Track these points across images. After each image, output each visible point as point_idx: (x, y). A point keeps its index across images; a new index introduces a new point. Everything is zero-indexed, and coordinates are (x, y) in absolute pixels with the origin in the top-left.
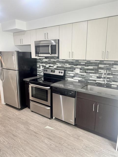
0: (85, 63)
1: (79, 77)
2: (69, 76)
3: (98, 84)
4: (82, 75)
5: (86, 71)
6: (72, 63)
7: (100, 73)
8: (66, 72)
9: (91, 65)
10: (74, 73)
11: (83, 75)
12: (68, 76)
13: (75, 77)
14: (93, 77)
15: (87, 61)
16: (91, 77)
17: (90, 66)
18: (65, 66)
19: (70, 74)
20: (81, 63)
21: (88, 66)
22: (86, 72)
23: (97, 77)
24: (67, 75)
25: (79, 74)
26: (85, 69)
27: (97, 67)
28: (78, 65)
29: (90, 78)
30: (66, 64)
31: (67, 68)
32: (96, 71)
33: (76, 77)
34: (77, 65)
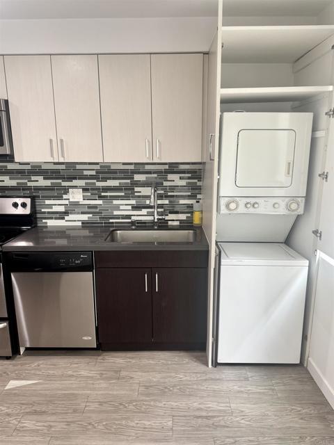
0: (95, 171)
1: (83, 213)
2: (49, 213)
3: (138, 223)
4: (90, 207)
5: (103, 194)
6: (55, 173)
7: (139, 197)
8: (38, 202)
9: (111, 176)
10: (67, 202)
11: (95, 207)
12: (44, 213)
13: (71, 213)
14: (122, 207)
15: (101, 167)
16: (117, 208)
17: (110, 178)
18: (29, 184)
19: (52, 208)
20: (84, 171)
21: (105, 179)
22: (101, 197)
23: (132, 207)
24: (43, 210)
25: (81, 203)
26: (98, 189)
27: (129, 181)
28: (75, 178)
29: (116, 213)
30: (33, 178)
31: (38, 189)
32: (129, 192)
33: (75, 213)
34: (71, 179)
